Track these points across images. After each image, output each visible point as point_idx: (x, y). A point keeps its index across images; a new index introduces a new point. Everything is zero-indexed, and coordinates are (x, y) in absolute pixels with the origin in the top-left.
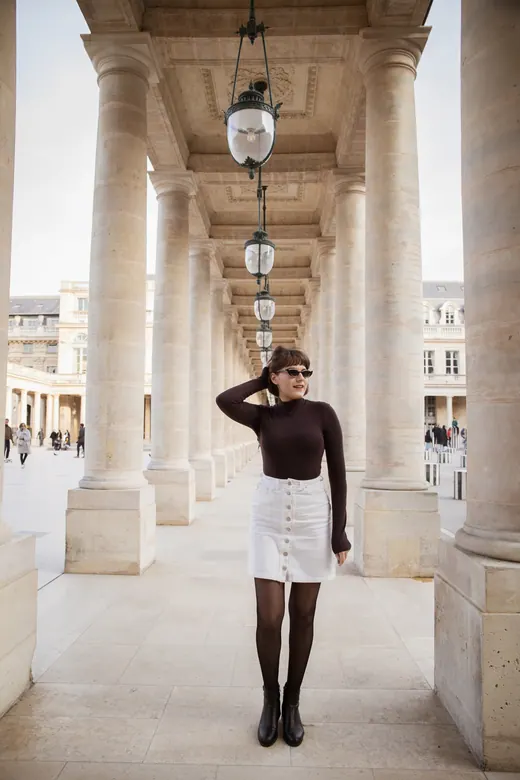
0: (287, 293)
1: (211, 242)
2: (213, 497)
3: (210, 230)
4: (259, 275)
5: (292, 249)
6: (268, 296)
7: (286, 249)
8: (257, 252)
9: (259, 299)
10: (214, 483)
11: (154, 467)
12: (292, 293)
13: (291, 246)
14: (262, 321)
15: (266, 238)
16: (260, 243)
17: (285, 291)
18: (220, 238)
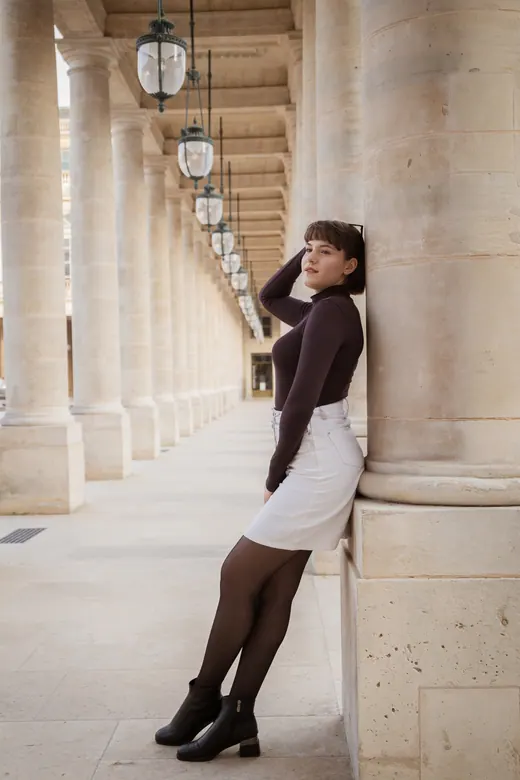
0: (258, 133)
1: (108, 44)
2: (126, 472)
3: (106, 22)
4: (161, 96)
5: (253, 55)
6: (201, 135)
7: (245, 55)
8: (156, 57)
9: (185, 141)
10: (127, 451)
11: (12, 421)
12: (267, 132)
13: (252, 50)
14: (192, 178)
15: (172, 32)
16: (160, 41)
17: (253, 129)
18: (121, 36)
